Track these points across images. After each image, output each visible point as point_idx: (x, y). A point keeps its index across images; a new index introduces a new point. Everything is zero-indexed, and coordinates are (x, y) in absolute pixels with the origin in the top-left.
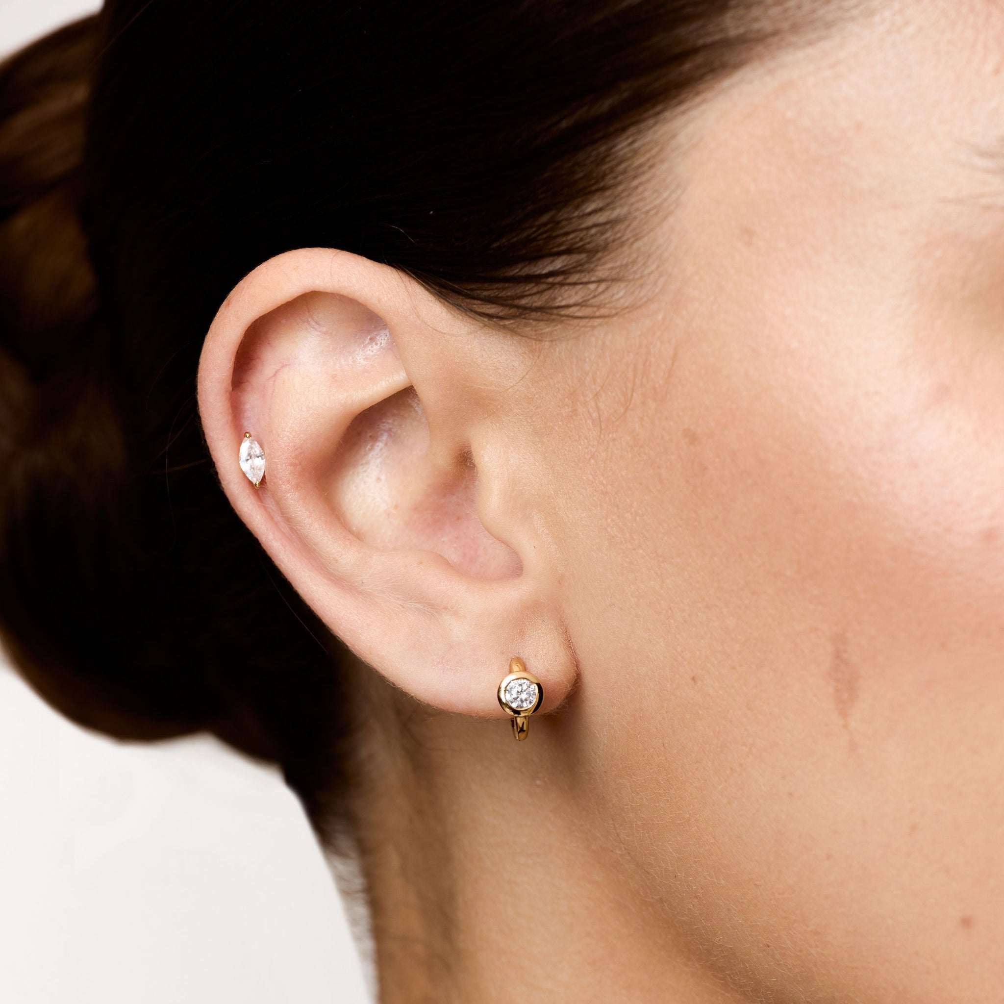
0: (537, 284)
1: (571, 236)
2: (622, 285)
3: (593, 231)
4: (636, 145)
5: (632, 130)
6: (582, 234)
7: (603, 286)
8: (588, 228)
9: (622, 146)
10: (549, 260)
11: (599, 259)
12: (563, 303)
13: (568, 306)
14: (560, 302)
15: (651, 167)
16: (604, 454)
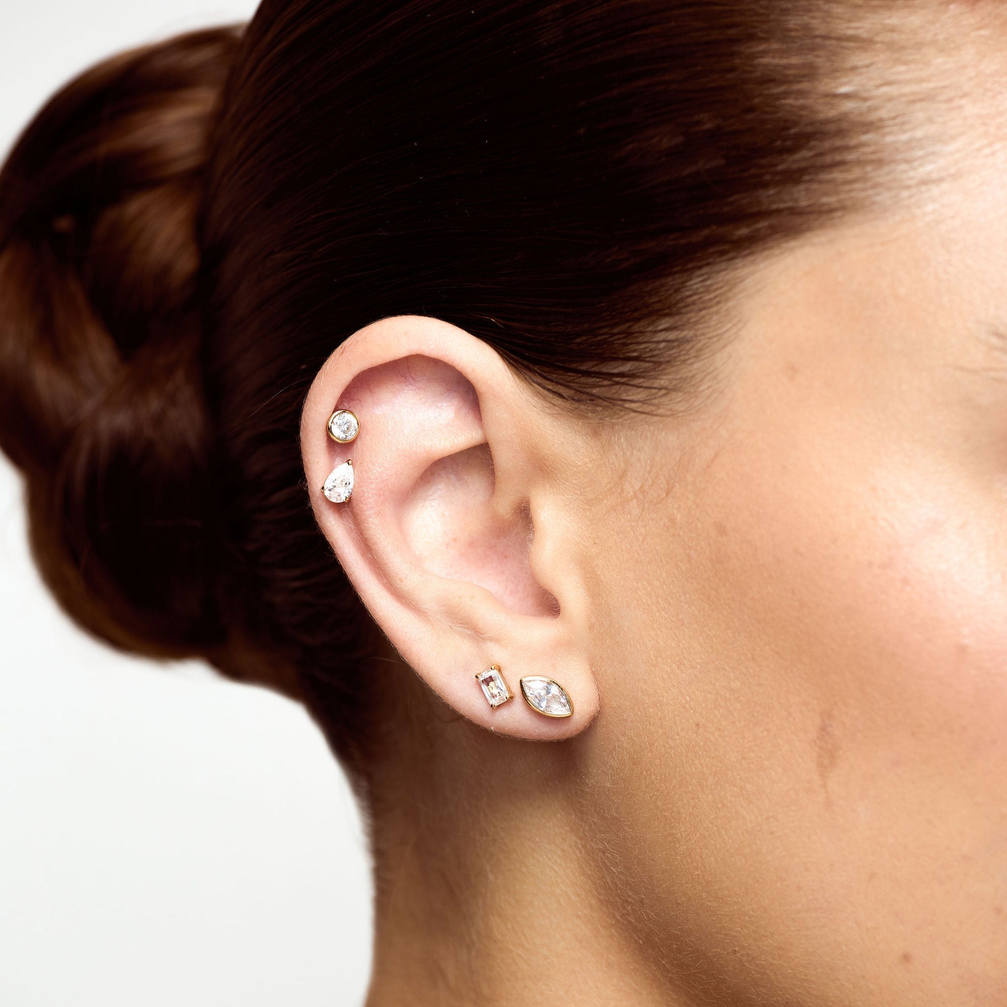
0: (604, 379)
1: (643, 346)
2: (680, 394)
3: (662, 345)
4: (709, 282)
5: (705, 270)
6: (652, 346)
7: (663, 392)
8: (658, 342)
9: (695, 283)
10: (619, 363)
11: (664, 369)
12: (628, 398)
13: (631, 401)
14: (624, 397)
15: (718, 303)
16: (643, 530)
